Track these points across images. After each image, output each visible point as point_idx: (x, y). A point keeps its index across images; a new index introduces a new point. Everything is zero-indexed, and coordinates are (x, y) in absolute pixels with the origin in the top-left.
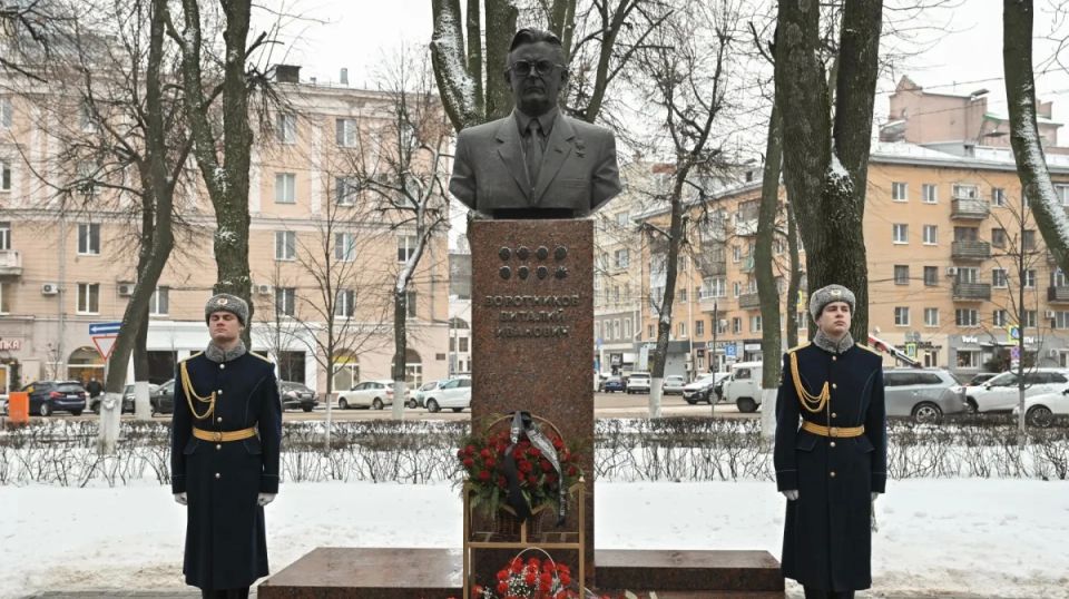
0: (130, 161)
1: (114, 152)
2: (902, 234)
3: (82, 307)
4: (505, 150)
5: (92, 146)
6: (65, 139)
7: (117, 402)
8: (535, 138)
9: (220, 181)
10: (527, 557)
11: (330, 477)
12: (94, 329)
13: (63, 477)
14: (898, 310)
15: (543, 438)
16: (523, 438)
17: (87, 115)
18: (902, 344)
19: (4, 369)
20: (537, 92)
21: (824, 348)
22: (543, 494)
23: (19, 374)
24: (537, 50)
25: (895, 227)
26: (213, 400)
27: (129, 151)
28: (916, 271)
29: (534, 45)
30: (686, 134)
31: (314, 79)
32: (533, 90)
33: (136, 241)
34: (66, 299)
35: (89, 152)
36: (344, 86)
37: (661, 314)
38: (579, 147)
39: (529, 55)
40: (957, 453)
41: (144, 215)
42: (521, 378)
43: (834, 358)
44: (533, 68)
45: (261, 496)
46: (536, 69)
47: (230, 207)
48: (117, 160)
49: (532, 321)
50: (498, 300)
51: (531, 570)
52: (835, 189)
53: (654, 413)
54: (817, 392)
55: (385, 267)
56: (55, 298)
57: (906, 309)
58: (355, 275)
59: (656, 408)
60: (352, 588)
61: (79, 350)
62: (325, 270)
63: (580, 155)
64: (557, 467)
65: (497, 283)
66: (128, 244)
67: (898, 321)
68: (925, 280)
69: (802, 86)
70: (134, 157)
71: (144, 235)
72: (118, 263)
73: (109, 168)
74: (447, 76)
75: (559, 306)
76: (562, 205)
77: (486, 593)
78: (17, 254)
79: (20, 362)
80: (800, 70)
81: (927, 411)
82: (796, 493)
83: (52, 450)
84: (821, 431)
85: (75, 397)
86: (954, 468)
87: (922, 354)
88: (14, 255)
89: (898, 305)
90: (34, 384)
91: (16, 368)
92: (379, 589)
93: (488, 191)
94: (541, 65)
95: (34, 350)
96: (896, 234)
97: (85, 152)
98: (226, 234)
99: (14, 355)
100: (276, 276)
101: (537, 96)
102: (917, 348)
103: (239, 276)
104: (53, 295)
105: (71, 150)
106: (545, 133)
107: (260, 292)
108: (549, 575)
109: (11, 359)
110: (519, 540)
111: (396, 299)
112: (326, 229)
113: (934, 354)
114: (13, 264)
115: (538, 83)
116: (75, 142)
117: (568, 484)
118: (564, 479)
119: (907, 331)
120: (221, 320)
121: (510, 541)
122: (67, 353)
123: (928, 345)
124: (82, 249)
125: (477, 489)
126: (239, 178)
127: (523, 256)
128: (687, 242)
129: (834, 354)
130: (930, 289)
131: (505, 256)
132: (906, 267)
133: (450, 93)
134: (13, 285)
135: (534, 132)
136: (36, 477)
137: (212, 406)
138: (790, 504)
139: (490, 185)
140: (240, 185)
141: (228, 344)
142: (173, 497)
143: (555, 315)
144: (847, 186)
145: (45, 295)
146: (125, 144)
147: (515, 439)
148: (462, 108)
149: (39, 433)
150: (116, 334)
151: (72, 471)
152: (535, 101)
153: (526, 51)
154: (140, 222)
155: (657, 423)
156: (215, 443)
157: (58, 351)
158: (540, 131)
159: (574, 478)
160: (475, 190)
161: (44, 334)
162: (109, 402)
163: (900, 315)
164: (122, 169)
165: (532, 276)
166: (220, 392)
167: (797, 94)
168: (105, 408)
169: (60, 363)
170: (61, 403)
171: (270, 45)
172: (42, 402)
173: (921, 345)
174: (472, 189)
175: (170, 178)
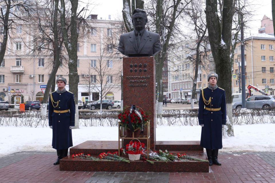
0: (50, 42)
1: (46, 39)
2: (264, 59)
3: (39, 81)
4: (131, 40)
5: (40, 38)
6: (34, 36)
7: (46, 106)
8: (139, 36)
9: (70, 47)
10: (134, 141)
11: (100, 125)
12: (41, 87)
13: (31, 125)
14: (263, 80)
15: (138, 112)
16: (133, 112)
17: (40, 30)
18: (264, 89)
19: (20, 98)
20: (139, 25)
21: (210, 89)
22: (138, 126)
23: (23, 99)
24: (139, 14)
25: (262, 57)
26: (58, 103)
27: (50, 39)
28: (268, 69)
29: (139, 13)
30: (200, 32)
31: (101, 18)
32: (138, 24)
33: (52, 63)
34: (35, 79)
35: (40, 40)
36: (110, 20)
37: (194, 81)
38: (150, 38)
39: (137, 16)
40: (267, 118)
41: (54, 56)
42: (135, 97)
43: (212, 91)
44: (138, 19)
45: (70, 127)
46: (139, 19)
47: (72, 54)
48: (47, 41)
49: (138, 83)
50: (130, 77)
51: (134, 144)
52: (222, 48)
53: (192, 108)
54: (208, 100)
55: (118, 69)
56: (33, 79)
57: (265, 79)
58: (108, 71)
59: (193, 107)
60: (93, 149)
61: (39, 93)
62: (100, 70)
63: (151, 41)
64: (141, 118)
65: (129, 73)
66: (50, 64)
67: (263, 83)
68: (270, 71)
69: (212, 21)
70: (52, 41)
71: (54, 61)
72: (47, 69)
73: (45, 44)
74: (126, 19)
75: (145, 79)
76: (146, 53)
77: (124, 150)
78: (23, 67)
79: (24, 96)
80: (212, 18)
81: (267, 107)
82: (203, 125)
83: (28, 118)
84: (209, 109)
85: (38, 105)
86: (266, 121)
87: (270, 91)
88: (22, 67)
89: (263, 78)
90: (27, 102)
91: (23, 97)
92: (99, 150)
93: (127, 50)
94: (140, 18)
95: (27, 93)
96: (262, 58)
97: (39, 40)
98: (71, 61)
99: (22, 94)
100: (89, 72)
101: (139, 26)
102: (268, 90)
103: (75, 72)
104: (32, 78)
105: (35, 39)
106: (142, 35)
107: (87, 76)
108: (139, 145)
109: (21, 95)
110: (132, 137)
111: (121, 78)
112: (100, 59)
113: (273, 92)
114: (22, 70)
115: (140, 23)
116: (36, 37)
117: (144, 123)
118: (143, 122)
119: (265, 85)
120: (60, 83)
121: (130, 137)
122: (36, 93)
123: (271, 89)
124: (40, 65)
125: (122, 124)
126: (74, 46)
127: (136, 66)
128: (201, 61)
129: (212, 90)
130: (271, 73)
131: (131, 66)
132: (265, 68)
133: (127, 24)
134: (22, 75)
135: (139, 35)
136: (24, 125)
137: (58, 104)
138: (202, 128)
139: (127, 48)
140: (75, 48)
141: (61, 89)
142: (49, 127)
143: (144, 81)
144: (225, 47)
145: (30, 78)
146: (49, 37)
147: (131, 112)
148: (130, 27)
149: (26, 114)
150: (45, 88)
151: (33, 123)
152: (139, 27)
153: (136, 15)
154: (53, 58)
155: (191, 111)
156: (59, 113)
157: (33, 93)
158: (140, 35)
159: (146, 122)
160: (124, 50)
161: (30, 88)
162: (44, 106)
163: (264, 81)
164: (49, 44)
165: (138, 71)
166: (60, 101)
167: (211, 24)
168: (43, 107)
169: (34, 96)
170: (34, 107)
171: (86, 10)
172: (29, 106)
173: (269, 89)
174: (123, 49)
175: (59, 46)
